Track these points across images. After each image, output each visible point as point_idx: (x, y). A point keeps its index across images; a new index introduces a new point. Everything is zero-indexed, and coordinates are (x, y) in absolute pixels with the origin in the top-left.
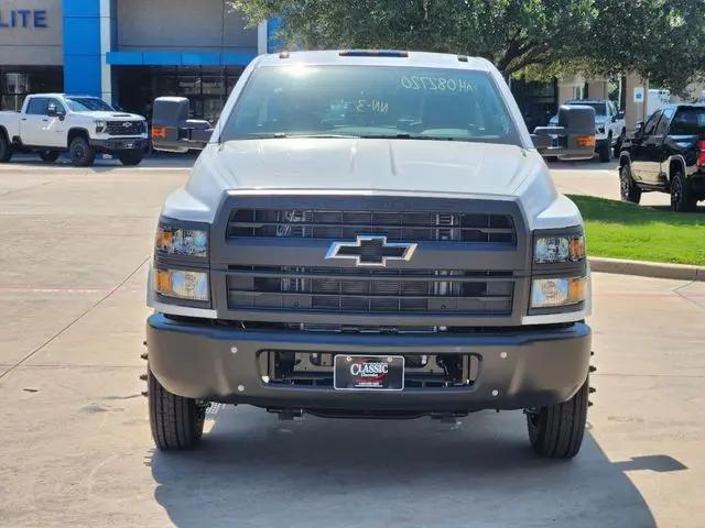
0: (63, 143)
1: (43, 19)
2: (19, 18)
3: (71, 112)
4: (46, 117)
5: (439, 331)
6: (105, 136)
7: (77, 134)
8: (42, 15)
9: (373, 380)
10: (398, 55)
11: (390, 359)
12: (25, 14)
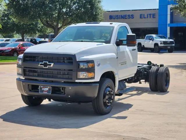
0: (153, 47)
1: (155, 16)
2: (149, 16)
3: (155, 39)
4: (149, 40)
5: (62, 82)
6: (163, 45)
7: (156, 45)
8: (154, 15)
9: (46, 91)
10: (97, 23)
11: (49, 87)
12: (150, 15)
